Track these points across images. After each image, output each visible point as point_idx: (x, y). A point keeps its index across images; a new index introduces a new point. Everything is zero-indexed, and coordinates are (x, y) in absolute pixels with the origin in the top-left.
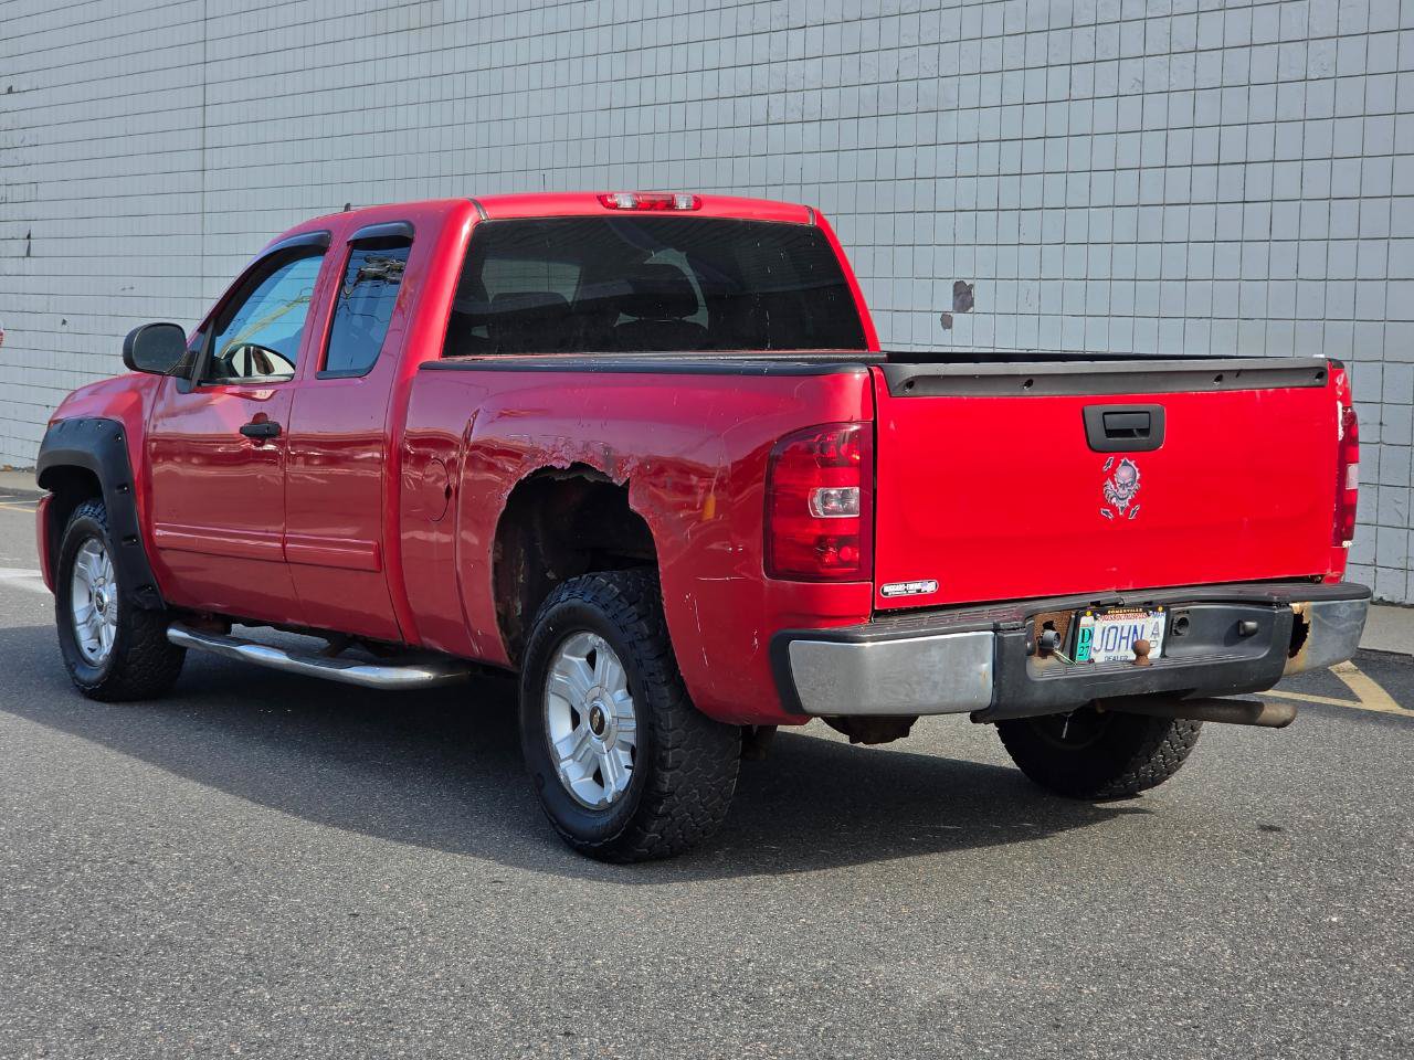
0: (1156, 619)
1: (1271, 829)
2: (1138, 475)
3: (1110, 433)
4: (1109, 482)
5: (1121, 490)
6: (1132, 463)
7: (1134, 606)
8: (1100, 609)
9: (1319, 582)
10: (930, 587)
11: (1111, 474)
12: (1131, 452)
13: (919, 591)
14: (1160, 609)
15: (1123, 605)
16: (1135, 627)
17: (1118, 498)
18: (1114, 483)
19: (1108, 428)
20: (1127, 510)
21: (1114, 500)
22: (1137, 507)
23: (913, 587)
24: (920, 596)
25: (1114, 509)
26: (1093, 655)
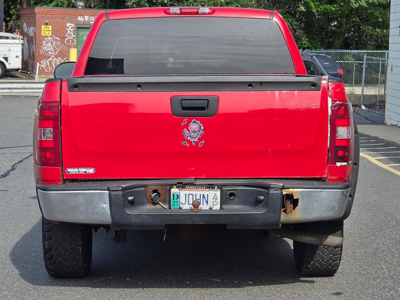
0: (215, 192)
1: (337, 294)
2: (202, 128)
3: (184, 108)
4: (185, 130)
5: (193, 134)
6: (199, 122)
7: (202, 186)
8: (182, 186)
9: (324, 181)
10: (91, 171)
11: (187, 126)
12: (197, 117)
13: (85, 172)
14: (216, 187)
15: (196, 185)
16: (203, 195)
17: (191, 137)
18: (188, 130)
19: (182, 106)
20: (197, 143)
21: (189, 138)
22: (203, 142)
23: (82, 170)
24: (86, 175)
25: (189, 142)
26: (181, 206)
